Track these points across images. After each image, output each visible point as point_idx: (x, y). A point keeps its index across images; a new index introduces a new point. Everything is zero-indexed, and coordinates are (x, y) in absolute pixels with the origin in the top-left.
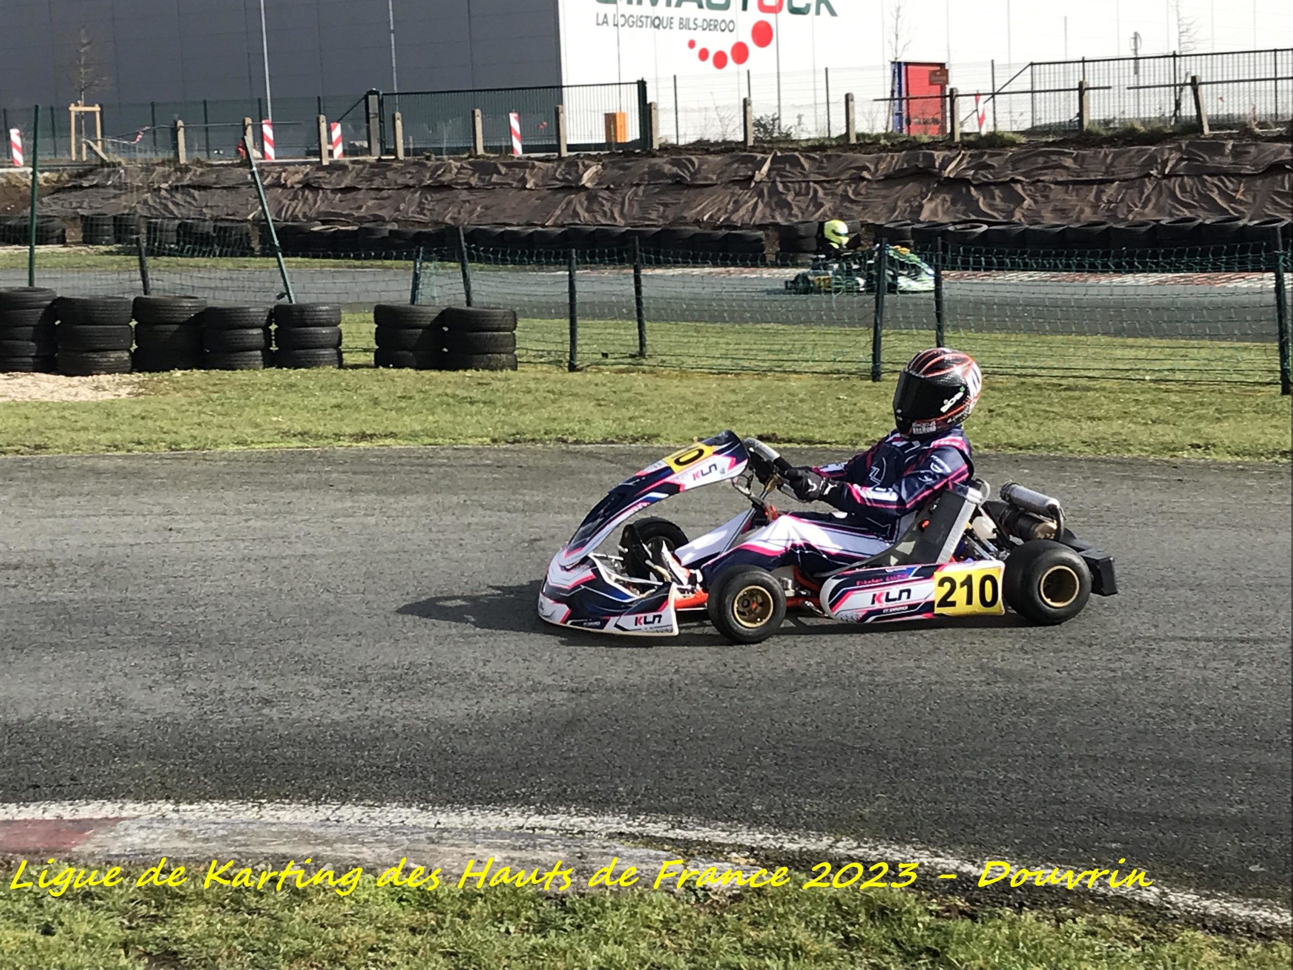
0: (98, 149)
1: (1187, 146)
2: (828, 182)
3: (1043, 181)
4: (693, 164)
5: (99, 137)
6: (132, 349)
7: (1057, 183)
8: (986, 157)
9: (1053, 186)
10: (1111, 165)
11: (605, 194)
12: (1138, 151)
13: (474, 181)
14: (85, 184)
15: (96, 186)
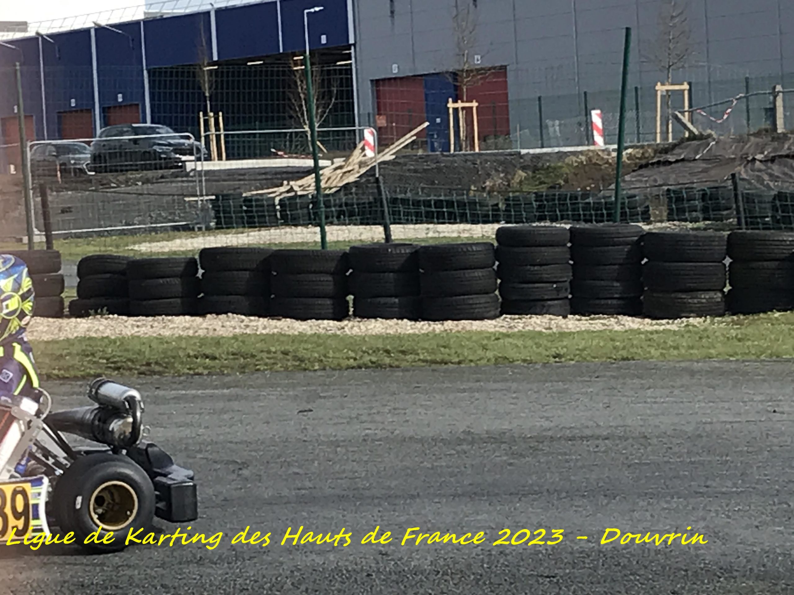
0: (685, 119)
5: (686, 108)
6: (726, 290)
14: (672, 159)
15: (683, 160)
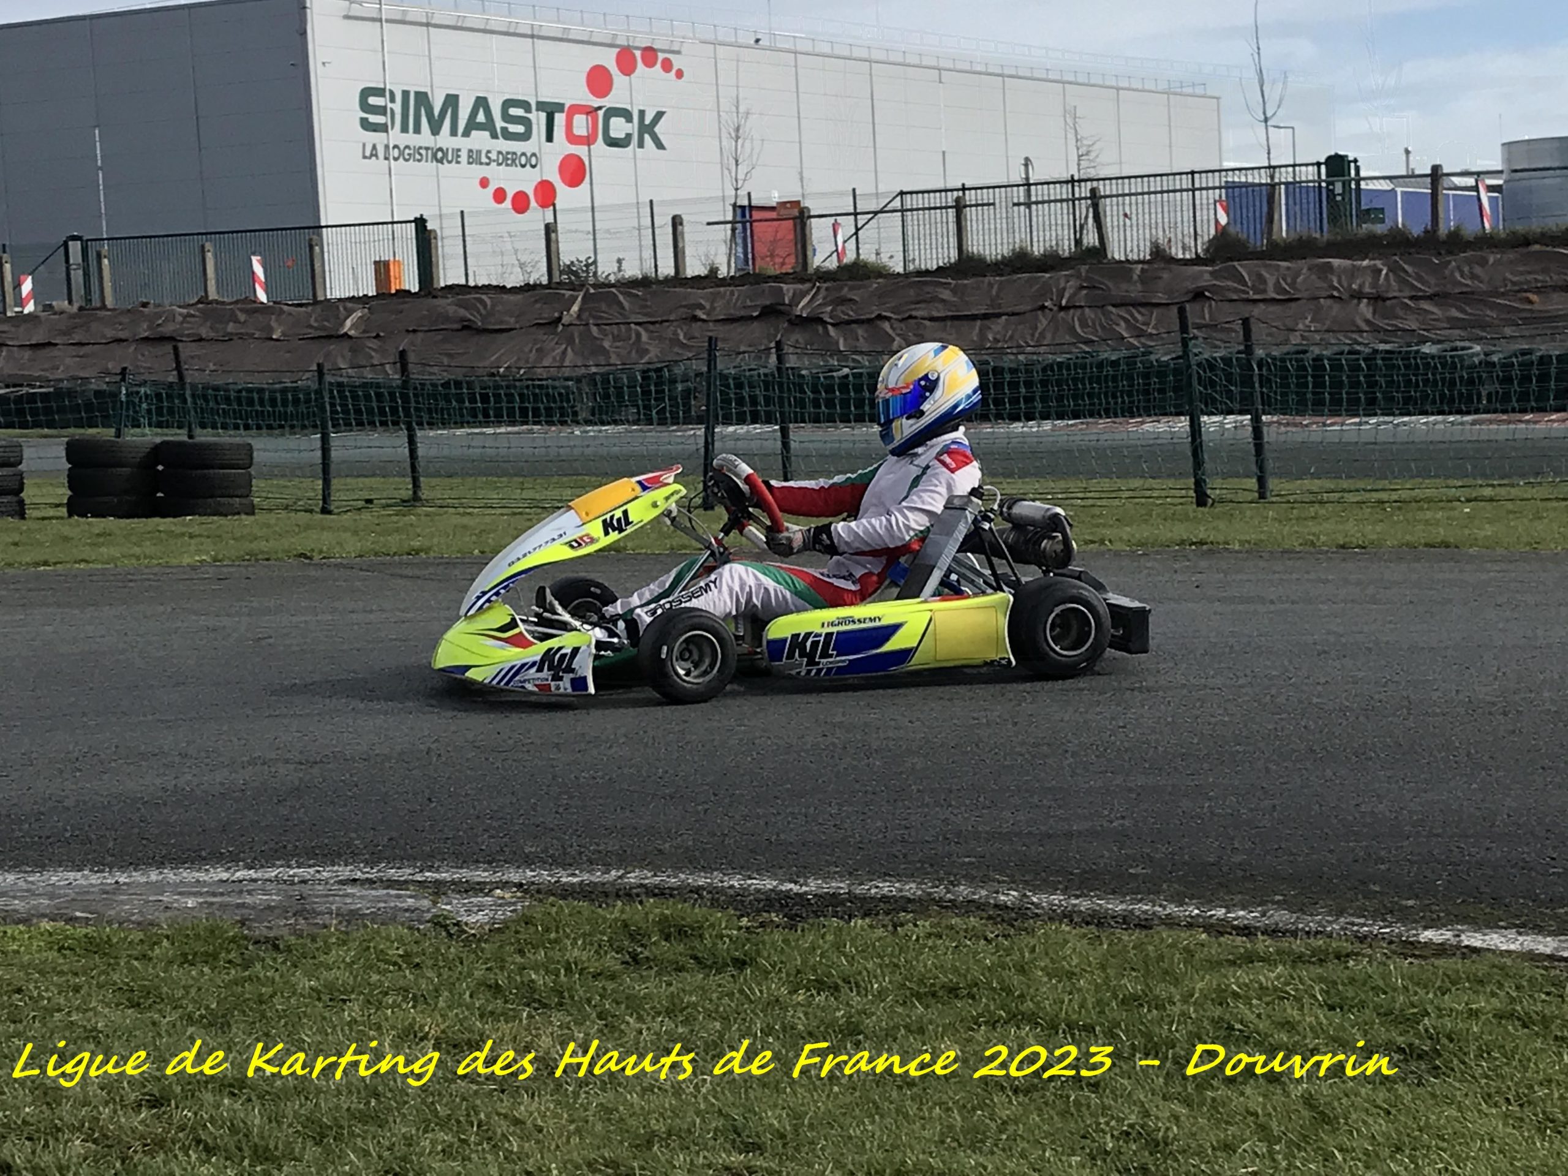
1: (1087, 271)
2: (653, 323)
3: (915, 318)
4: (485, 305)
7: (932, 319)
8: (846, 289)
9: (927, 323)
10: (998, 295)
11: (373, 344)
12: (1029, 280)
13: (204, 332)
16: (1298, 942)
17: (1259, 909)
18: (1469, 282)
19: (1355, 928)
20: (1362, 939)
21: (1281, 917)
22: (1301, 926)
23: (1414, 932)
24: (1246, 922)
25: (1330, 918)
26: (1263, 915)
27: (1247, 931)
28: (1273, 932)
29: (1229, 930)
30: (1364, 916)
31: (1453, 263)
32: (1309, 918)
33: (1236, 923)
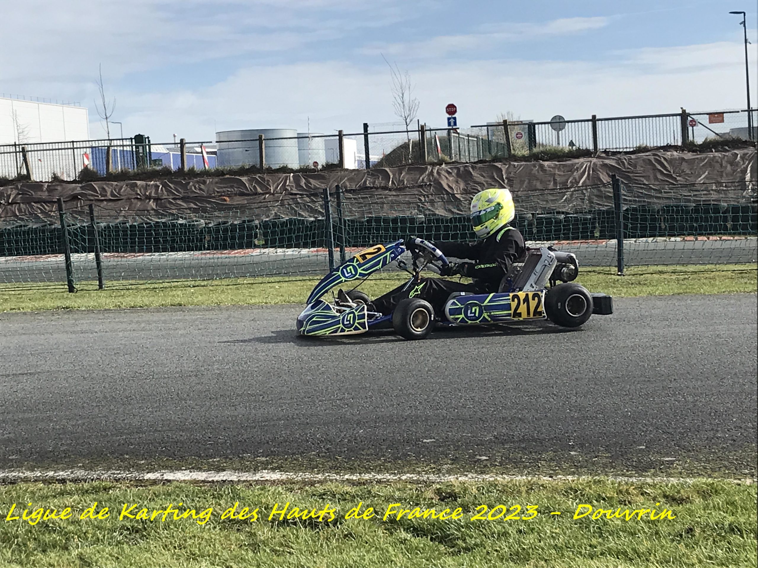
1: (21, 186)
16: (87, 484)
17: (70, 470)
18: (198, 191)
19: (115, 476)
20: (117, 480)
21: (80, 473)
22: (89, 477)
23: (142, 475)
24: (63, 477)
25: (103, 472)
26: (72, 473)
27: (63, 481)
28: (75, 481)
29: (54, 481)
30: (120, 470)
31: (191, 184)
32: (94, 473)
33: (58, 478)
